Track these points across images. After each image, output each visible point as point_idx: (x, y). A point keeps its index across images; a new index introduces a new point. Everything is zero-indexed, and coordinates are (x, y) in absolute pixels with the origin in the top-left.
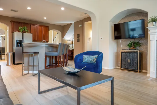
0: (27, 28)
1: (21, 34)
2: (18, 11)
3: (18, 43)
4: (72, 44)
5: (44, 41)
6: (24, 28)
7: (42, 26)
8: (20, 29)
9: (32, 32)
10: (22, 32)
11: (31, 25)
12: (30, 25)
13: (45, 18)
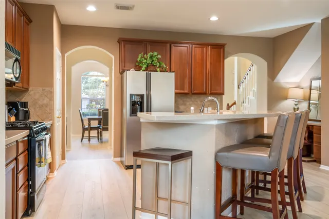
0: (159, 56)
1: (142, 74)
2: (133, 6)
3: (133, 104)
4: (310, 100)
5: (212, 101)
6: (151, 57)
7: (203, 45)
8: (141, 62)
9: (173, 69)
10: (146, 69)
11: (172, 45)
12: (168, 45)
13: (214, 18)
